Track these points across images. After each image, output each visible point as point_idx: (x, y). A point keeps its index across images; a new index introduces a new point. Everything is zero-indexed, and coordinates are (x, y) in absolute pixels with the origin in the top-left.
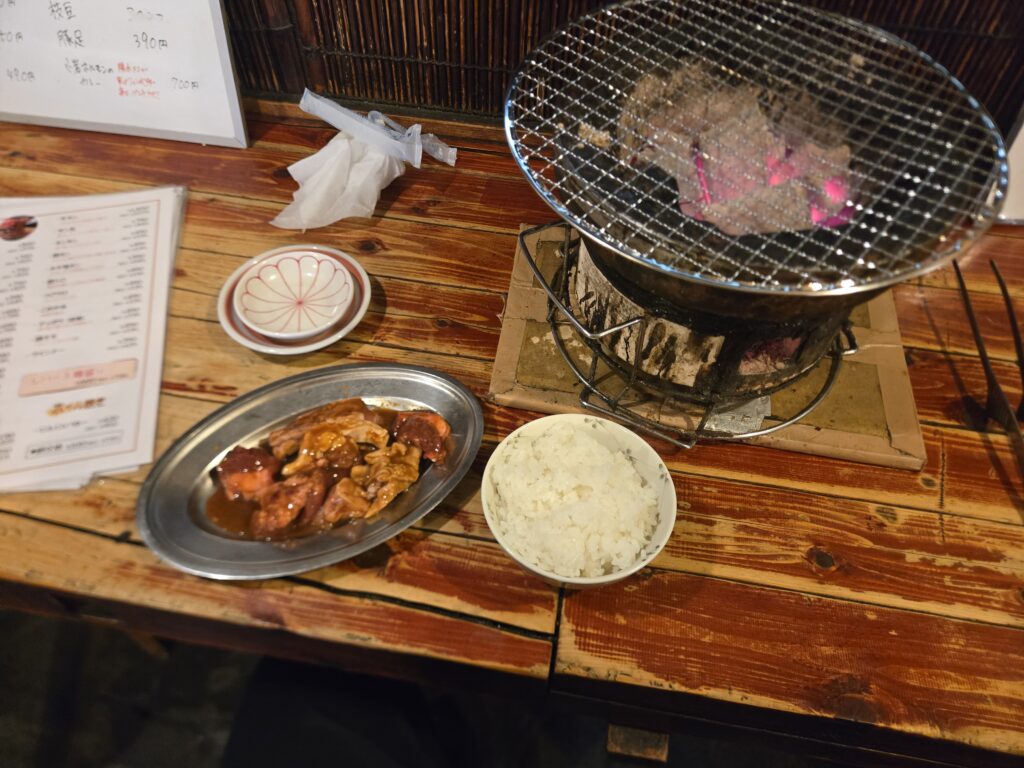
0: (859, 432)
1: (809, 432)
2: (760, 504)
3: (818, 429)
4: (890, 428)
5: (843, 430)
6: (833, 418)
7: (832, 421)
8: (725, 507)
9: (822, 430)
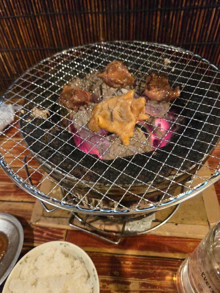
0: (195, 224)
1: (173, 226)
2: (152, 268)
3: (176, 224)
4: (209, 220)
5: (188, 224)
6: (183, 218)
7: (183, 219)
8: (135, 273)
9: (179, 225)
